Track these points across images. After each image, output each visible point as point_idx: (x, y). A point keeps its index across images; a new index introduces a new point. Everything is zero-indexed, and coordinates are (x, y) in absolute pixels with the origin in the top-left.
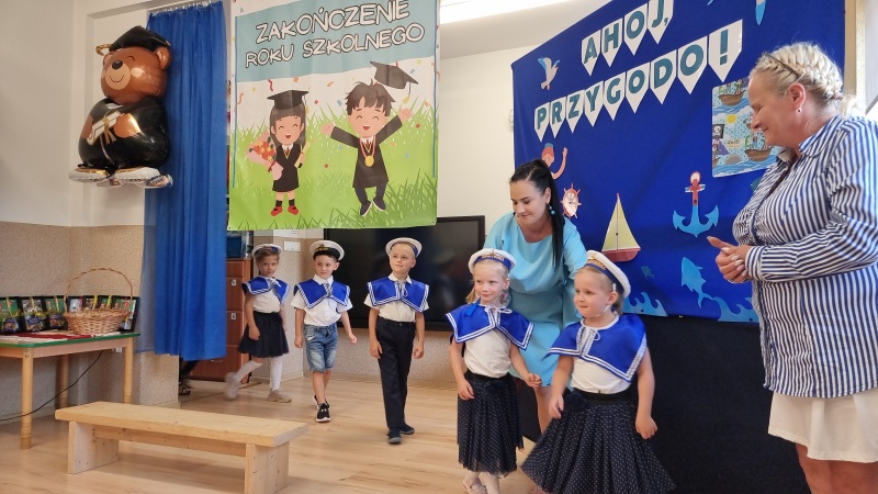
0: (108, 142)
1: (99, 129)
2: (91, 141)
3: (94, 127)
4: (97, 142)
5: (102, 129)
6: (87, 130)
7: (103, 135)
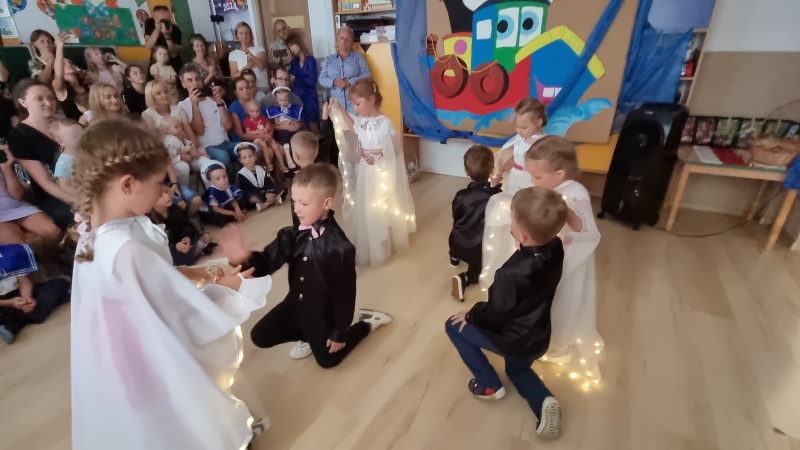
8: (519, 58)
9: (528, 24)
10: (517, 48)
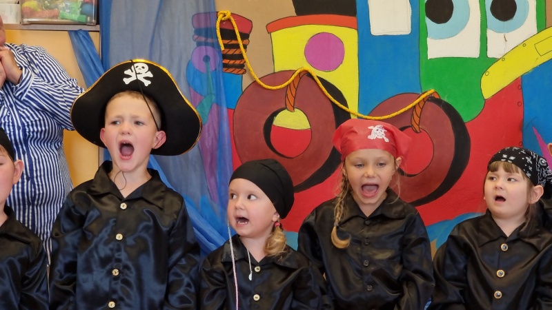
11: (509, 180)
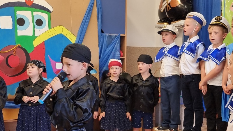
0: (168, 10)
1: (165, 4)
2: (162, 11)
3: (163, 4)
4: (164, 10)
5: (166, 5)
6: (161, 6)
7: (166, 7)
8: (36, 43)
9: (39, 22)
10: (34, 37)
11: (32, 68)
